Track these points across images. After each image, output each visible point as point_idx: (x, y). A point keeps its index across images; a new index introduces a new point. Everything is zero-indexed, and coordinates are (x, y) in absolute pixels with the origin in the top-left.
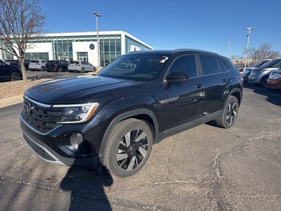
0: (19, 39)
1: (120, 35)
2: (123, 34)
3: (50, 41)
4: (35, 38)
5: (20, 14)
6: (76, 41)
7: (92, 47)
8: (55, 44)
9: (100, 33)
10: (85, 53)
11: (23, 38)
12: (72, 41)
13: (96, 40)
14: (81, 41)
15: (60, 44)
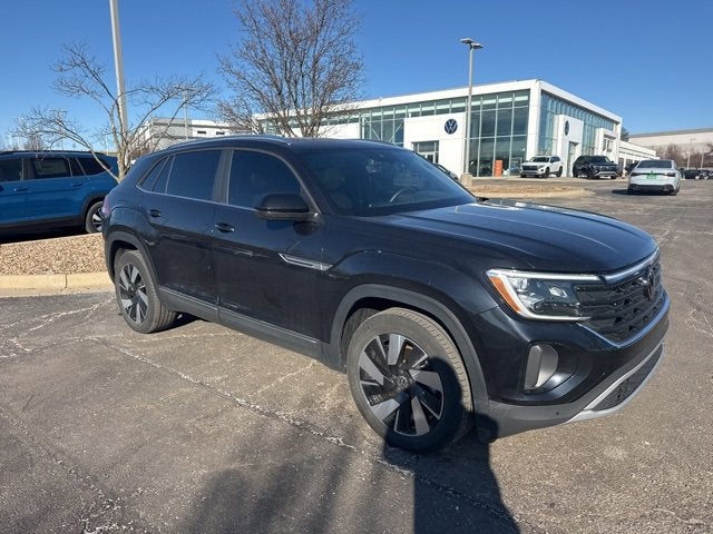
0: (306, 117)
1: (527, 92)
2: (535, 86)
3: (355, 121)
4: (340, 113)
5: (310, 64)
6: (414, 115)
7: (451, 127)
8: (367, 126)
9: (477, 90)
10: (432, 143)
11: (314, 116)
12: (403, 115)
13: (462, 110)
14: (425, 114)
15: (376, 126)
